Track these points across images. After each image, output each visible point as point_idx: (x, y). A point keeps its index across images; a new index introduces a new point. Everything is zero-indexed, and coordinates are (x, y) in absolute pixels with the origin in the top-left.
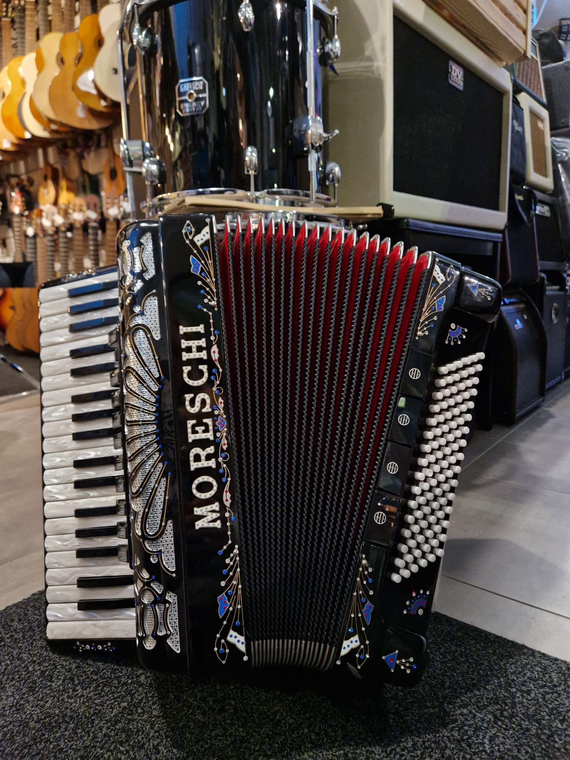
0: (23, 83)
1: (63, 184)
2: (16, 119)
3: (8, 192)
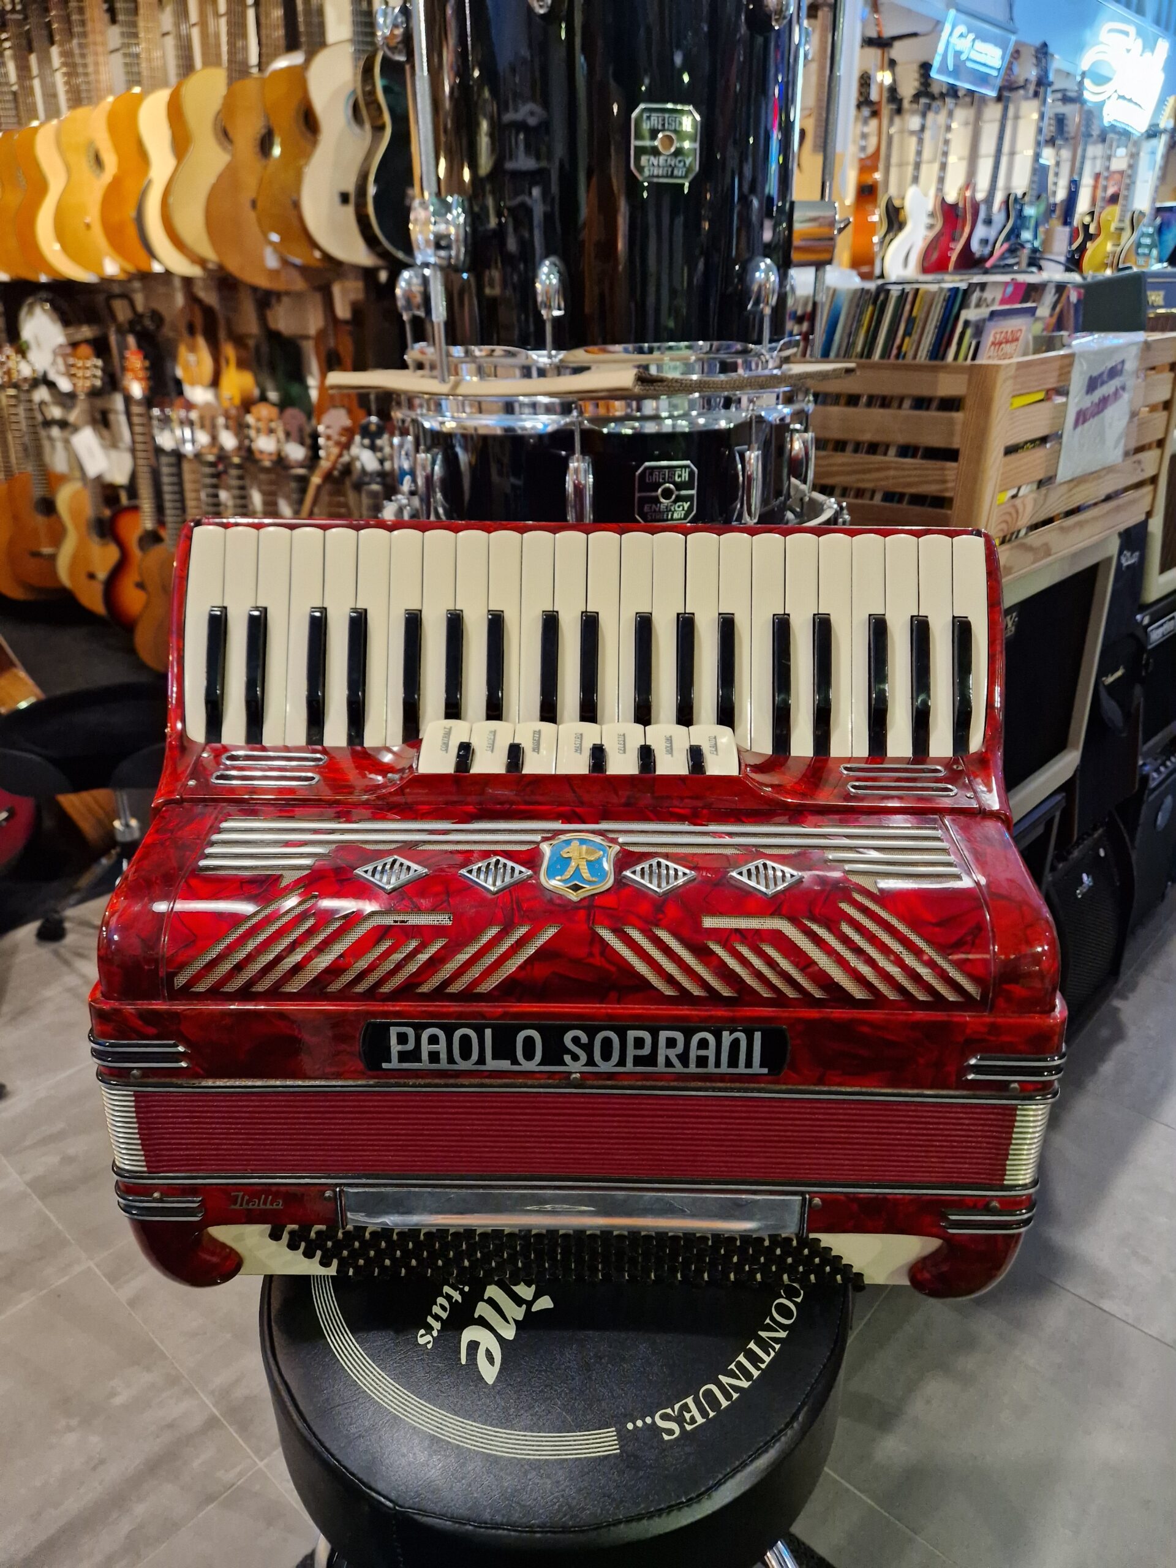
0: (143, 156)
1: (229, 350)
2: (132, 231)
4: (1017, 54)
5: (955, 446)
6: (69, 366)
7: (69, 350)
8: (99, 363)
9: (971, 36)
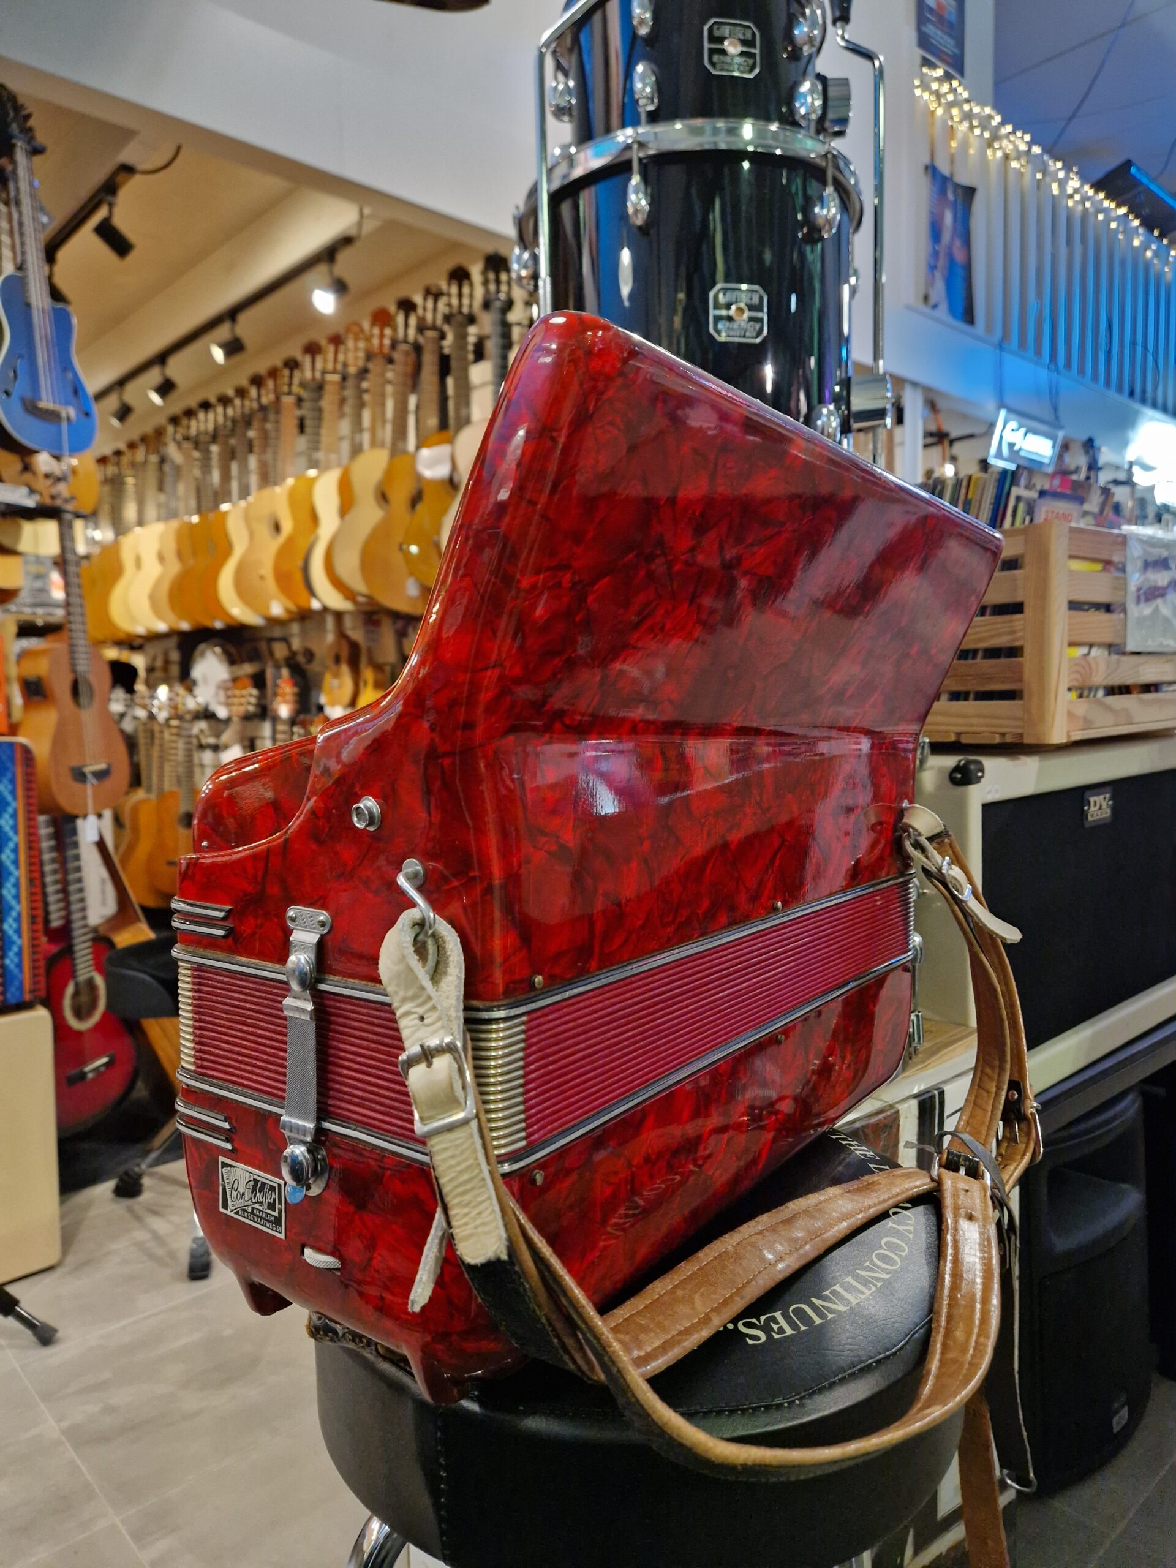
0: (315, 518)
1: (368, 674)
2: (298, 577)
3: (270, 673)
4: (1065, 447)
5: (1019, 599)
6: (228, 697)
7: (230, 684)
8: (255, 692)
9: (1023, 430)
